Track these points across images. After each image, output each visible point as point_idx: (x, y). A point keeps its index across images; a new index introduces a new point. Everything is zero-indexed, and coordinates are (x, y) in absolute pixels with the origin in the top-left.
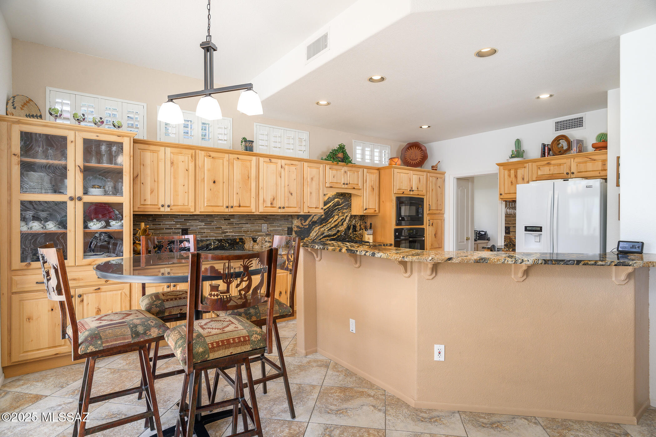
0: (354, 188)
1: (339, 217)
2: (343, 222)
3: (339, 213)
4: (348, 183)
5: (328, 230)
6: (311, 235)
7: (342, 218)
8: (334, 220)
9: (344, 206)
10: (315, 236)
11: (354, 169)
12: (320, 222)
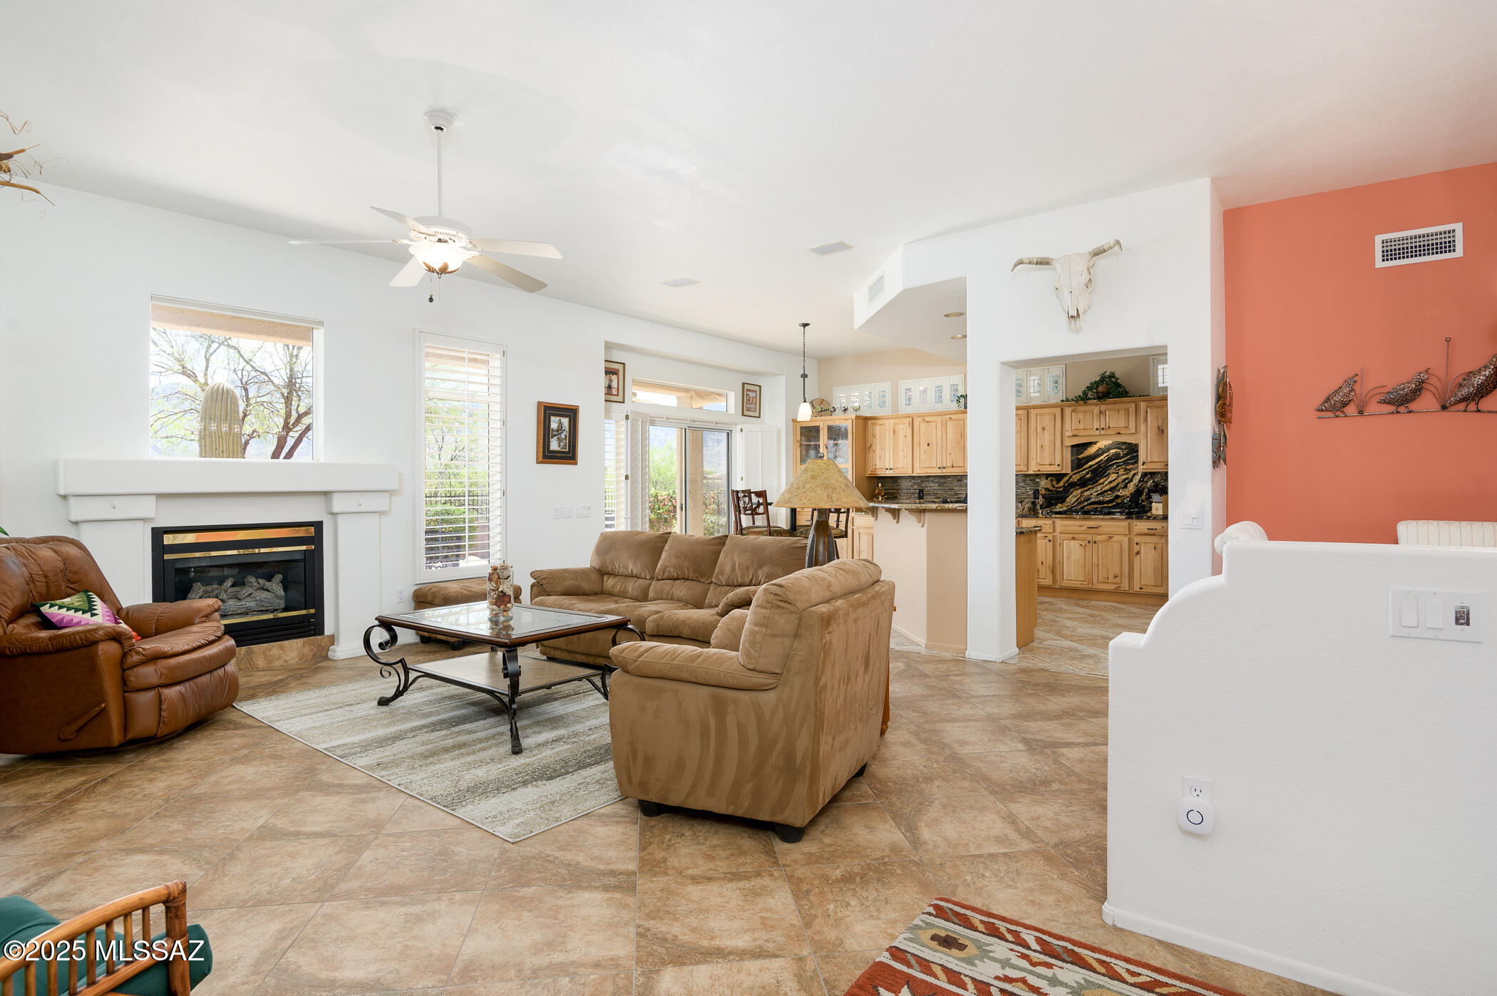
0: (1119, 433)
1: (1118, 476)
2: (1127, 483)
3: (1119, 470)
4: (1108, 427)
5: (1098, 495)
6: (1068, 500)
7: (1124, 477)
8: (1109, 480)
9: (1129, 459)
10: (1075, 502)
11: (1117, 406)
12: (1083, 483)
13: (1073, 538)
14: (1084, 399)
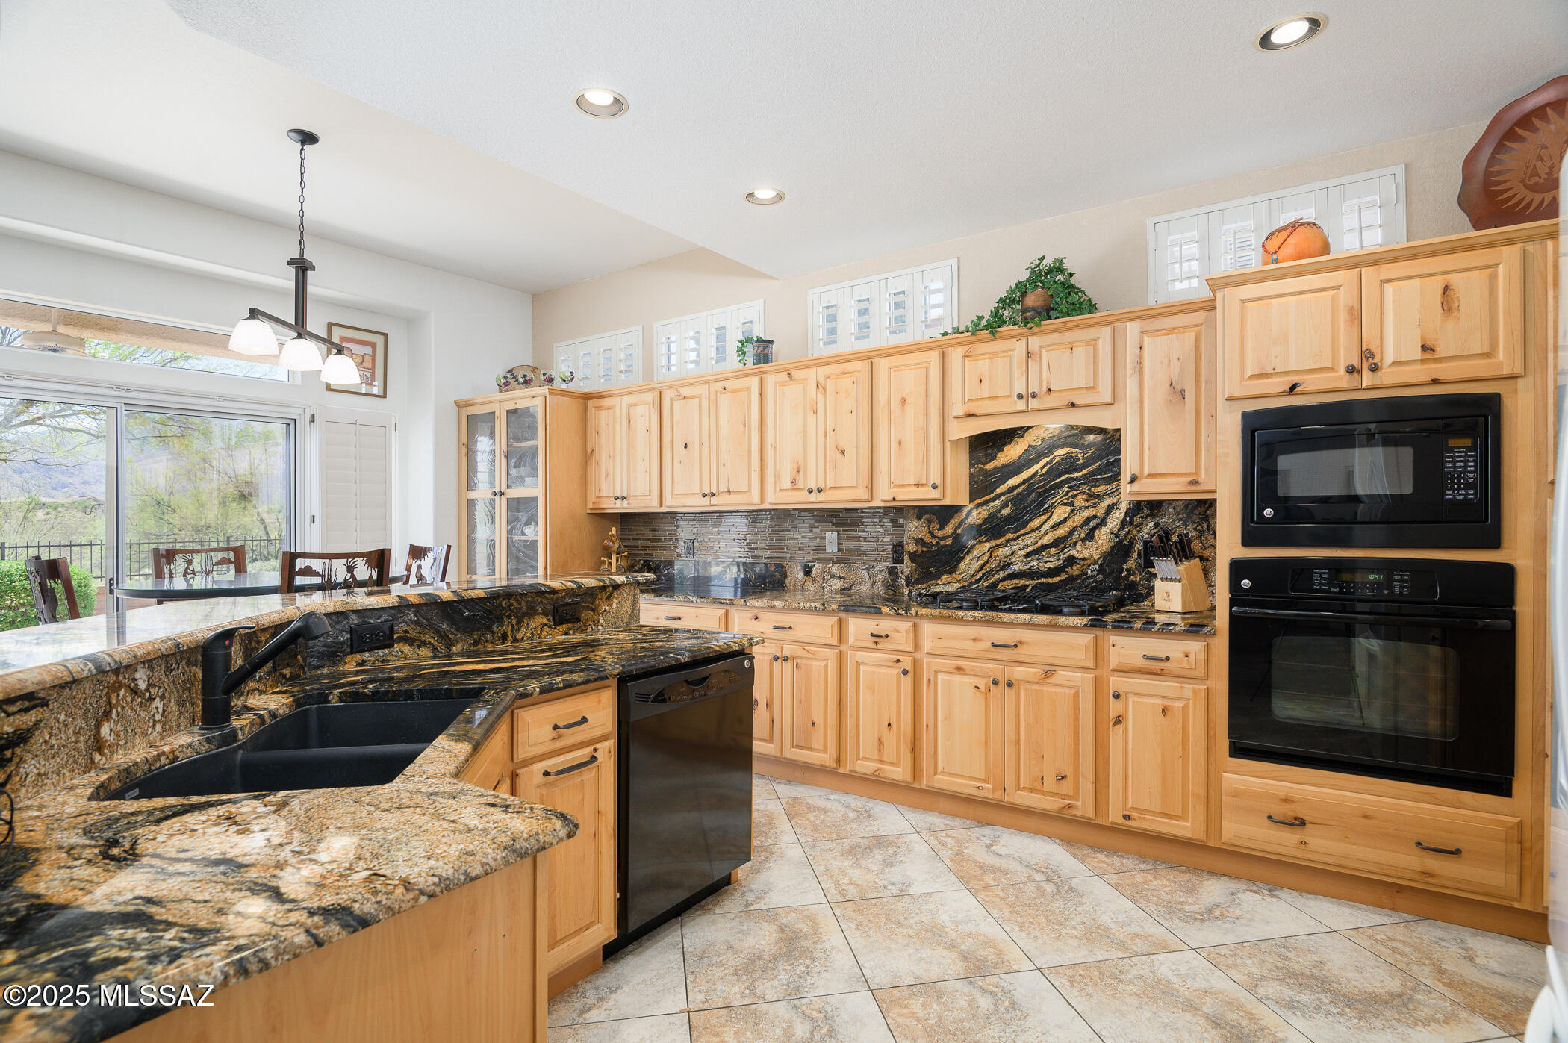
0: (1073, 405)
1: (1073, 511)
2: (1093, 529)
3: (1074, 496)
4: (1045, 389)
5: (1027, 555)
6: (962, 566)
7: (1087, 514)
8: (1051, 522)
9: (1099, 471)
10: (977, 572)
11: (1070, 336)
12: (992, 528)
13: (959, 670)
14: (994, 324)
